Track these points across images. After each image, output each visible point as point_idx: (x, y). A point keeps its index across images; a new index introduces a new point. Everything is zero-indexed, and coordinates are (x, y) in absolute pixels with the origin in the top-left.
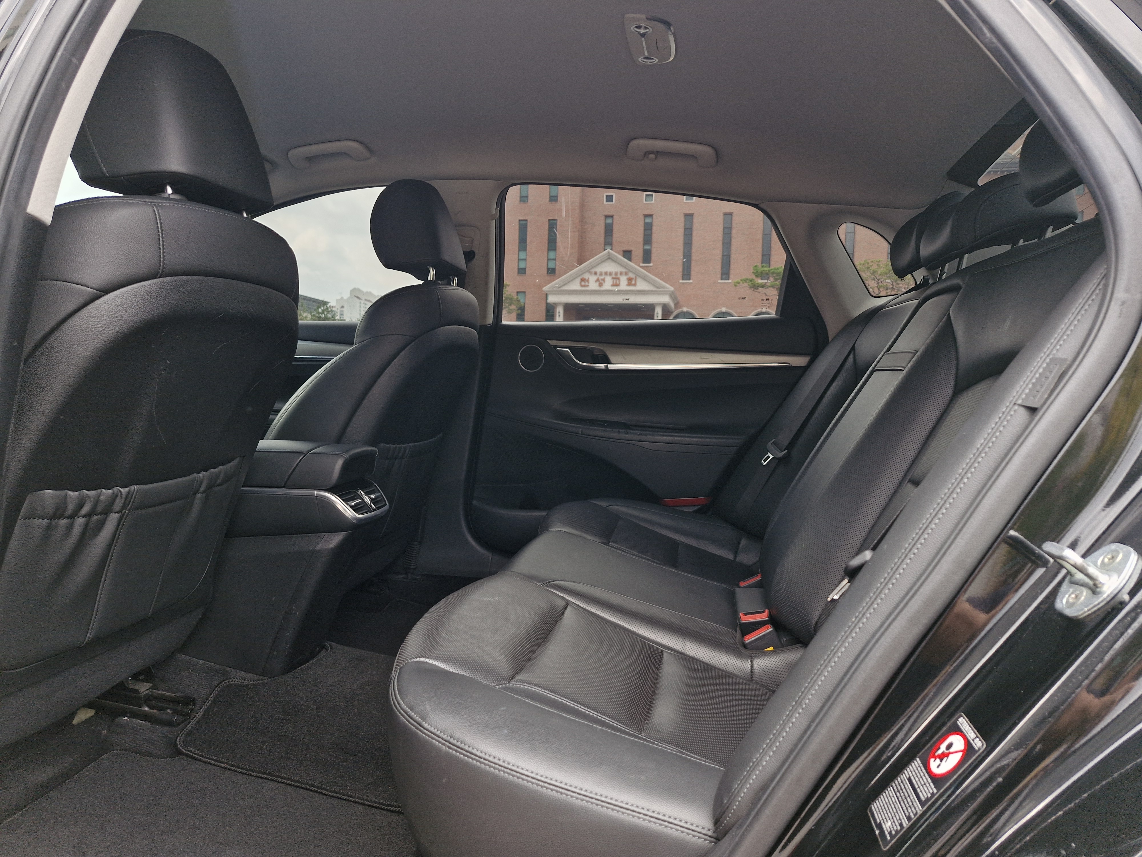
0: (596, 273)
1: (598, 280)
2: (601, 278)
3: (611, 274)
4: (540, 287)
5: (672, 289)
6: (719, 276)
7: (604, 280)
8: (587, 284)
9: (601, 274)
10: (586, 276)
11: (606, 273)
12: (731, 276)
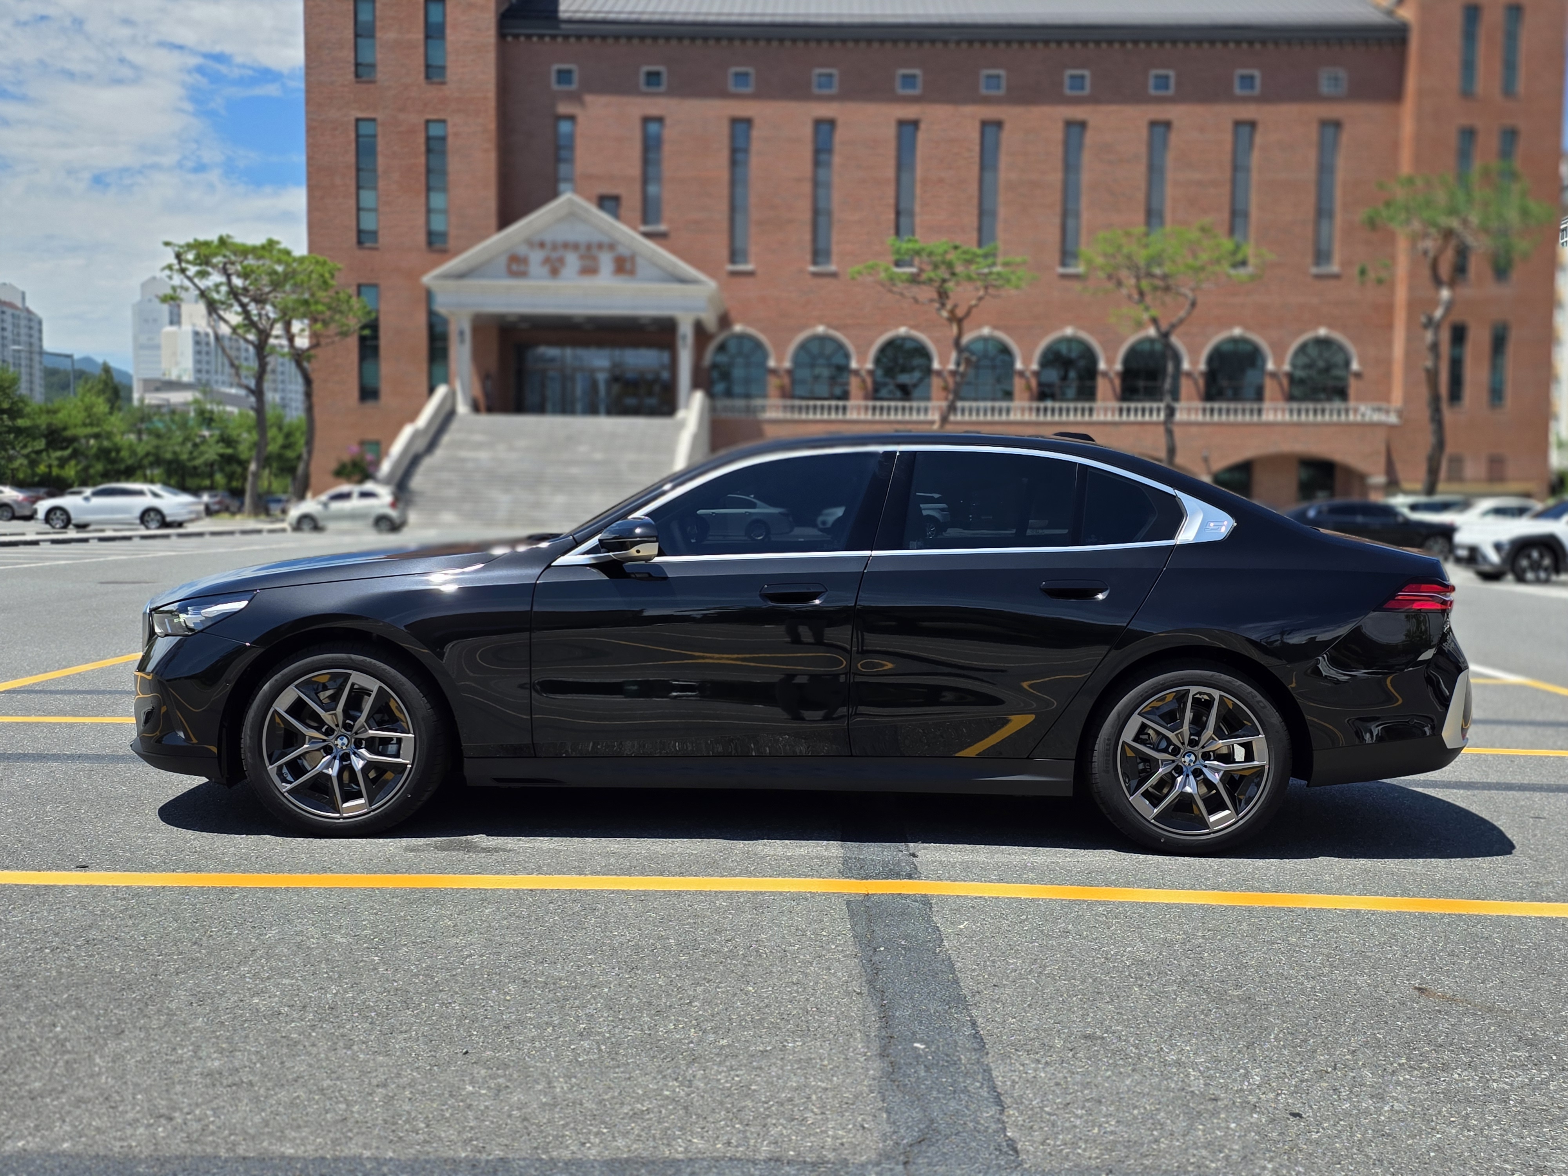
0: (542, 245)
1: (547, 261)
2: (554, 255)
3: (576, 247)
4: (414, 275)
5: (711, 285)
6: (808, 257)
7: (561, 261)
8: (522, 268)
9: (555, 247)
10: (522, 250)
11: (566, 246)
12: (834, 258)
